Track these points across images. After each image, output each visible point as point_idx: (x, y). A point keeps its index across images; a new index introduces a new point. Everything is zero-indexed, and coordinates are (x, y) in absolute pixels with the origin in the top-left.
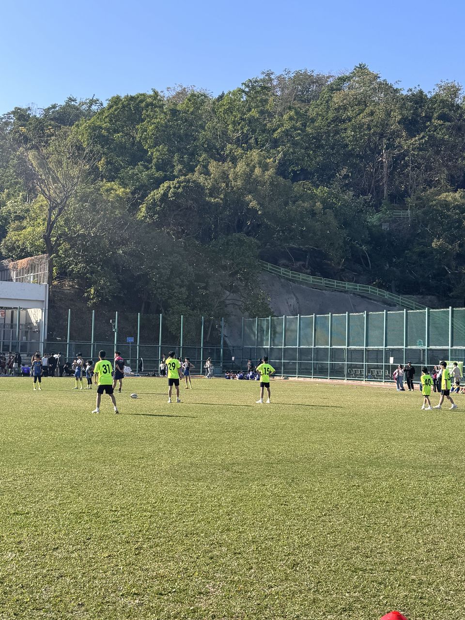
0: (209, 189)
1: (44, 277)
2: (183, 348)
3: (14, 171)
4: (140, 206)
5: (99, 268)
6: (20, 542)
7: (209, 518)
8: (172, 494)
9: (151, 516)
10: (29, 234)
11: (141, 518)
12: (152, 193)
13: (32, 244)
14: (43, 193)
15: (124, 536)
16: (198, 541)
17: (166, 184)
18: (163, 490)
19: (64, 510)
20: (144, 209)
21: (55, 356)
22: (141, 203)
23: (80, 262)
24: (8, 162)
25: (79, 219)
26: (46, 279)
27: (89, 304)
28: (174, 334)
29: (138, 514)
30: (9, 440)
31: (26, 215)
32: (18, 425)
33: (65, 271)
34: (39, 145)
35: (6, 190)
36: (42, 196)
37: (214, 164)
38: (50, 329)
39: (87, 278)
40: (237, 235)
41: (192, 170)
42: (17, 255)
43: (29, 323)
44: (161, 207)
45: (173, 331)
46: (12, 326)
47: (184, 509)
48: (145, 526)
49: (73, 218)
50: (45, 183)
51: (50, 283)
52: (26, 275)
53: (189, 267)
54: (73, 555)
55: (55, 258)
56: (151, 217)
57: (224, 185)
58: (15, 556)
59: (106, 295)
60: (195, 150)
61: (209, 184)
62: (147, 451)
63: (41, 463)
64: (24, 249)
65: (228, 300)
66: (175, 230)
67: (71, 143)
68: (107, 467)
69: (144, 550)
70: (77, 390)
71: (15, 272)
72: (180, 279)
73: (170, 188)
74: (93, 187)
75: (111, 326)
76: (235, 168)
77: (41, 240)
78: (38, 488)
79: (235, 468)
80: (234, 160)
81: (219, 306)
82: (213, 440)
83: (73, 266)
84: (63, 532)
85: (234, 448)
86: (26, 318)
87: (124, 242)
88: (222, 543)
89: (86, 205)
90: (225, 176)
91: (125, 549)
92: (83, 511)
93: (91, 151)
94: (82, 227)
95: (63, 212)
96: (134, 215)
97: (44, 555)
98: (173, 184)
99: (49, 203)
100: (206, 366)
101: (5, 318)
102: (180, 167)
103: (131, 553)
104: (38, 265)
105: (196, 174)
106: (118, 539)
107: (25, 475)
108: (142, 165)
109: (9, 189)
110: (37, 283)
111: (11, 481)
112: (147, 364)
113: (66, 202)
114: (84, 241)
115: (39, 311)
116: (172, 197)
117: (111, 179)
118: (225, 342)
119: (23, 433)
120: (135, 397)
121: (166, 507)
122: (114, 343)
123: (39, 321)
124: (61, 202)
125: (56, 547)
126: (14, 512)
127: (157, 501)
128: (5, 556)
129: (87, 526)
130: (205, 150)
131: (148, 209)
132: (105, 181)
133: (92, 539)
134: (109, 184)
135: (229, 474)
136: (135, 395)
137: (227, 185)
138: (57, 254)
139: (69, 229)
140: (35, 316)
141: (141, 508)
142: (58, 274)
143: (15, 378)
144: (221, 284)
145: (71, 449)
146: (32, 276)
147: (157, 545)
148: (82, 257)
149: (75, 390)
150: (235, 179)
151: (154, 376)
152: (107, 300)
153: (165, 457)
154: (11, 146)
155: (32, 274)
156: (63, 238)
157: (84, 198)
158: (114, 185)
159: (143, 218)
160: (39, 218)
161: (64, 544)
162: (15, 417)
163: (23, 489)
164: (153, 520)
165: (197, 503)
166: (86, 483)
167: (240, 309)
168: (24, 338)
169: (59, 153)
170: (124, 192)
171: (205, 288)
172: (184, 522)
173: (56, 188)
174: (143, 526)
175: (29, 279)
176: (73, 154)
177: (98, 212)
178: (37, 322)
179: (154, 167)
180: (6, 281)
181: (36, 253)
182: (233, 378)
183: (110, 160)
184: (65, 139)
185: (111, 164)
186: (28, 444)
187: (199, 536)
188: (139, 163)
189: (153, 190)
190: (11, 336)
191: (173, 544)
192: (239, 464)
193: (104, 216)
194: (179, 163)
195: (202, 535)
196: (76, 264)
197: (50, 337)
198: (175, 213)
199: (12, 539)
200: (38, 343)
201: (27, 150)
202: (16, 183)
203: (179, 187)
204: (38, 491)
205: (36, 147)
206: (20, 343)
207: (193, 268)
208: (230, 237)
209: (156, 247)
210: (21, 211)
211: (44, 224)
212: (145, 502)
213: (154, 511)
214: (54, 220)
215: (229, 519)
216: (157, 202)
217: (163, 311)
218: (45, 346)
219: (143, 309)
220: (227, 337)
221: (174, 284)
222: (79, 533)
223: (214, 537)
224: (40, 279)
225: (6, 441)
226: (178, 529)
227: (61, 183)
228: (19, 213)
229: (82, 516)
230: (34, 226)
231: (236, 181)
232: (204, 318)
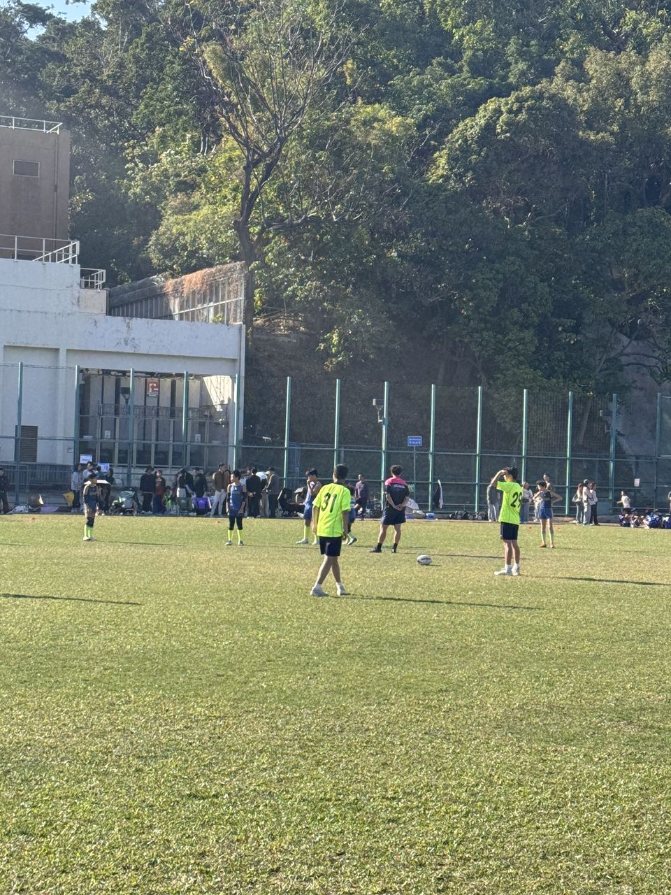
0: (586, 113)
1: (235, 310)
2: (527, 459)
3: (175, 89)
4: (435, 155)
5: (349, 290)
6: (203, 855)
7: (592, 822)
8: (511, 768)
9: (468, 813)
10: (206, 220)
11: (447, 816)
12: (461, 126)
13: (212, 241)
14: (234, 131)
15: (413, 852)
16: (570, 869)
17: (491, 105)
18: (492, 760)
19: (288, 792)
20: (443, 161)
21: (260, 474)
22: (436, 149)
23: (309, 278)
24: (161, 69)
25: (306, 186)
26: (240, 315)
27: (330, 365)
28: (507, 429)
29: (441, 807)
30: (174, 646)
31: (198, 180)
32: (189, 615)
33: (278, 296)
34: (225, 30)
35: (157, 128)
36: (231, 138)
37: (598, 58)
38: (250, 418)
39: (324, 310)
40: (647, 212)
41: (548, 73)
42: (181, 265)
43: (206, 404)
44: (479, 155)
45: (505, 422)
46: (173, 411)
47: (538, 801)
48: (455, 832)
49: (294, 183)
50: (237, 110)
51: (248, 322)
52: (199, 307)
53: (540, 285)
54: (311, 886)
55: (258, 269)
56: (460, 177)
57: (620, 102)
58: (195, 882)
59: (364, 347)
60: (556, 27)
61: (584, 101)
62: (454, 676)
63: (239, 695)
64: (196, 251)
65: (627, 355)
66: (510, 204)
67: (291, 24)
68: (373, 708)
69: (456, 883)
70: (306, 546)
71: (177, 301)
72: (521, 311)
73: (501, 113)
74: (337, 117)
75: (374, 413)
76: (643, 64)
77: (229, 233)
78: (234, 745)
79: (647, 718)
80: (642, 48)
81: (606, 369)
82: (597, 657)
83: (296, 285)
84: (288, 837)
85: (643, 675)
86: (201, 395)
87: (399, 233)
88: (622, 876)
89: (320, 157)
90: (621, 82)
91: (415, 877)
92: (328, 797)
93: (333, 39)
94: (314, 204)
95: (274, 172)
96: (422, 174)
97: (252, 883)
98: (507, 104)
99: (246, 154)
100: (576, 497)
101: (158, 397)
102: (522, 66)
103: (429, 886)
104: (223, 284)
105: (558, 80)
106: (402, 858)
107: (208, 718)
108: (440, 64)
109: (163, 125)
110: (222, 322)
111: (180, 730)
112: (451, 494)
113: (280, 150)
114: (318, 232)
115: (226, 381)
116: (504, 132)
117: (373, 98)
118: (619, 448)
119: (201, 632)
120: (426, 562)
121: (499, 795)
122: (381, 449)
123: (226, 402)
124: (270, 152)
125: (275, 867)
126: (188, 792)
127: (480, 782)
128: (174, 882)
129: (336, 827)
130: (578, 27)
131: (453, 160)
132: (360, 101)
133: (348, 855)
134: (369, 109)
135: (632, 731)
136: (427, 559)
137: (627, 104)
138: (263, 261)
139: (287, 208)
140: (218, 391)
141: (446, 794)
142: (263, 304)
143: (181, 518)
144: (609, 320)
145: (299, 667)
146: (212, 310)
147: (483, 874)
148: (314, 266)
149: (302, 546)
150: (645, 88)
151: (465, 517)
152: (366, 356)
153: (494, 690)
154: (169, 34)
155: (211, 304)
156: (275, 227)
157: (316, 142)
158: (382, 111)
159: (441, 181)
160: (227, 186)
161: (290, 862)
162: (184, 600)
163: (205, 745)
164: (472, 821)
165: (566, 789)
166: (330, 738)
167: (651, 375)
168: (198, 436)
169: (266, 46)
170: (401, 125)
171: (576, 330)
172: (538, 828)
173: (260, 120)
174: (452, 833)
175: (205, 313)
176: (295, 47)
177: (346, 171)
178: (222, 404)
179: (466, 68)
180: (161, 318)
181: (219, 260)
182: (637, 524)
183: (372, 57)
184: (279, 16)
185: (374, 65)
186: (212, 655)
187: (571, 860)
188: (434, 61)
189: (464, 118)
190: (172, 433)
191: (517, 874)
192: (654, 711)
193: (360, 177)
194: (521, 56)
195: (578, 857)
196: (302, 282)
197: (250, 435)
198: (512, 166)
199: (187, 848)
200: (225, 447)
201: (200, 41)
202: (180, 113)
203: (519, 110)
204: (235, 751)
205: (219, 36)
206: (189, 447)
207: (550, 286)
208: (629, 218)
209: (470, 243)
210: (189, 172)
211: (235, 198)
212: (454, 783)
213: (473, 802)
214: (256, 190)
215: (636, 826)
216: (471, 144)
217: (484, 378)
218: (240, 454)
219: (440, 377)
220: (622, 435)
221: (508, 322)
222: (320, 840)
223: (605, 862)
224: (228, 315)
225: (168, 648)
226: (526, 842)
227: (268, 108)
228: (185, 176)
229: (326, 807)
230: (215, 203)
231: (647, 93)
232: (574, 396)
